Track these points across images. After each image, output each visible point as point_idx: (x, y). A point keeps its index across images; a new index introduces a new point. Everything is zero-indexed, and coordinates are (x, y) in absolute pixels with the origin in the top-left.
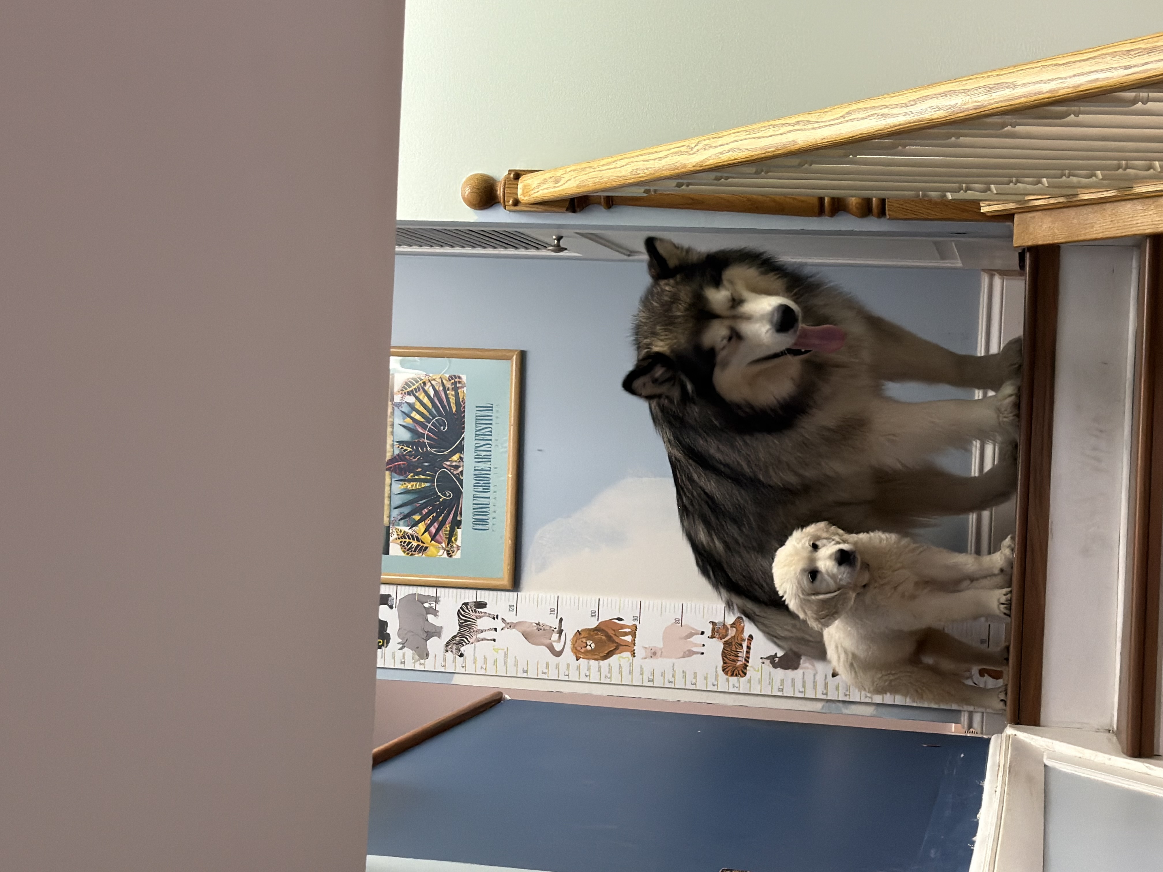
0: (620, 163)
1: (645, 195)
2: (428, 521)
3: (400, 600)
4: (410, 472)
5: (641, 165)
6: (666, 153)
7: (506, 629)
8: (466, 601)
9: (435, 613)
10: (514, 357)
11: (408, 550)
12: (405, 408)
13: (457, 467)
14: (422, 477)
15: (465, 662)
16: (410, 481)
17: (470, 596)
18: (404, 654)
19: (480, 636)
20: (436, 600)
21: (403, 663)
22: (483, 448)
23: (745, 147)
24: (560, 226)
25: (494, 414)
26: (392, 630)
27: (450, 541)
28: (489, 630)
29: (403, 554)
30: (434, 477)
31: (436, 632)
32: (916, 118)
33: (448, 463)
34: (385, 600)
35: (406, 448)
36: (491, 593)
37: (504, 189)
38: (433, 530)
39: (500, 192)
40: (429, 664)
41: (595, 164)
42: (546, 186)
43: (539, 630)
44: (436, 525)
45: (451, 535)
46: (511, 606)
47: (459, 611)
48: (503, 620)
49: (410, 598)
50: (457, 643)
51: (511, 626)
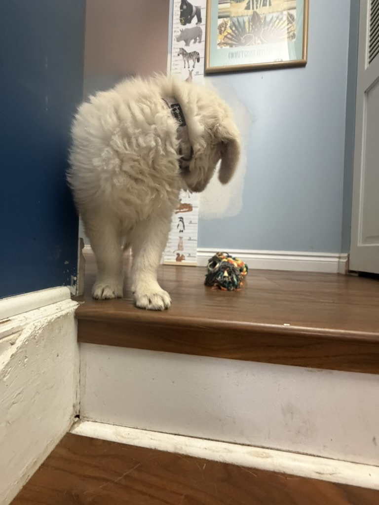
2: (232, 33)
3: (200, 28)
4: (253, 23)
7: (189, 72)
8: (200, 54)
9: (195, 42)
10: (304, 60)
11: (220, 27)
12: (280, 17)
13: (255, 43)
14: (251, 29)
15: (176, 57)
16: (249, 23)
17: (202, 55)
18: (178, 32)
19: (186, 62)
20: (200, 42)
21: (175, 32)
26: (188, 26)
27: (224, 43)
28: (189, 65)
29: (218, 25)
30: (251, 33)
31: (187, 44)
33: (257, 38)
34: (200, 20)
35: (263, 20)
36: (203, 63)
38: (229, 36)
40: (175, 42)
44: (231, 37)
45: (226, 44)
46: (198, 72)
47: (195, 52)
48: (192, 70)
49: (200, 31)
50: (183, 53)
51: (190, 74)
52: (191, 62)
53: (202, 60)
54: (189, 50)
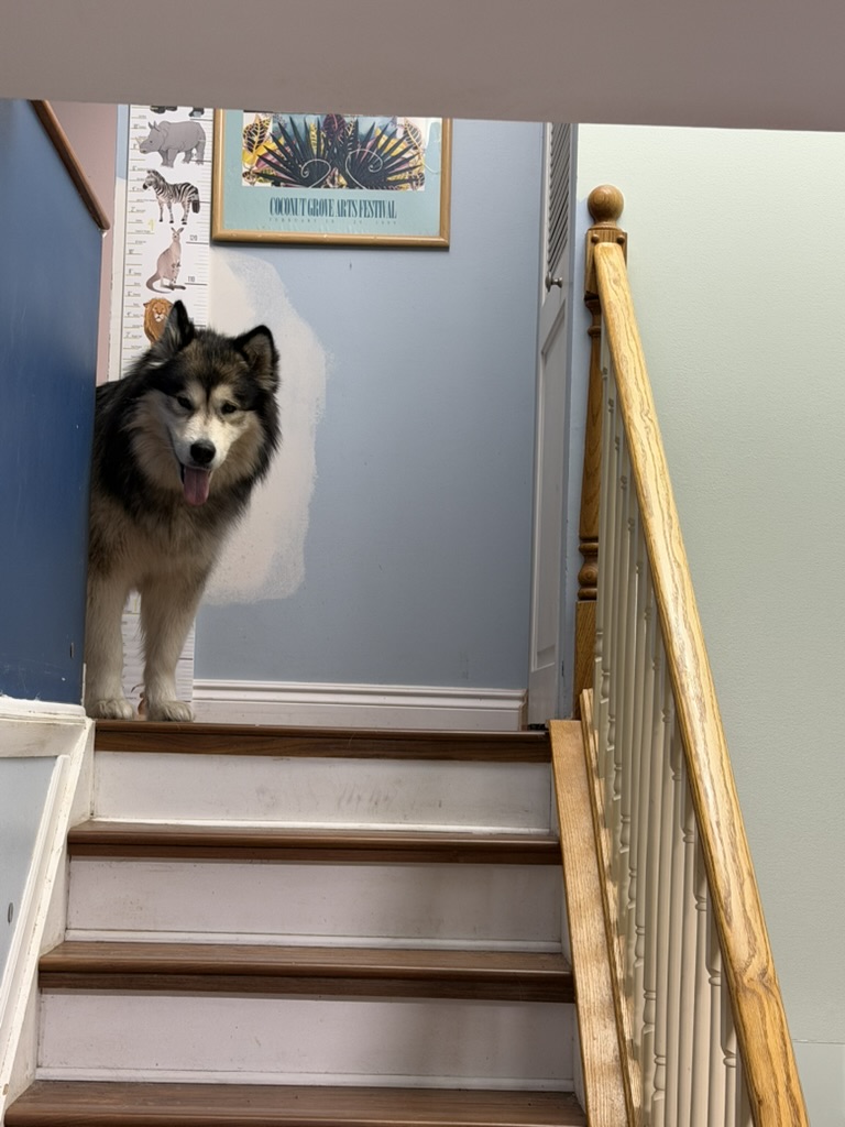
0: (633, 344)
1: (602, 369)
2: (278, 152)
3: (198, 125)
4: (328, 134)
5: (631, 366)
6: (643, 390)
7: (173, 233)
9: (187, 160)
10: (442, 240)
11: (250, 132)
12: (390, 129)
13: (333, 182)
14: (323, 146)
15: (139, 190)
16: (318, 133)
17: (204, 196)
18: (144, 128)
19: (165, 206)
20: (200, 161)
21: (135, 127)
22: (352, 208)
23: (647, 467)
24: (571, 284)
25: (386, 219)
26: (168, 116)
27: (259, 175)
28: (171, 215)
29: (245, 127)
30: (323, 158)
31: (168, 162)
32: (673, 630)
33: (337, 173)
34: (198, 109)
35: (351, 129)
36: (208, 217)
37: (609, 229)
38: (270, 157)
39: (606, 224)
40: (135, 154)
41: (632, 318)
42: (611, 269)
43: (173, 266)
44: (275, 161)
45: (266, 177)
46: (196, 237)
47: (189, 184)
48: (182, 229)
49: (201, 134)
50: (157, 183)
51: (176, 238)
52: (178, 209)
53: (205, 208)
54: (173, 176)
